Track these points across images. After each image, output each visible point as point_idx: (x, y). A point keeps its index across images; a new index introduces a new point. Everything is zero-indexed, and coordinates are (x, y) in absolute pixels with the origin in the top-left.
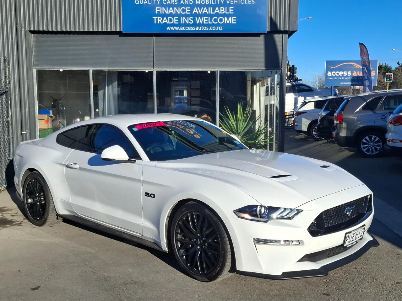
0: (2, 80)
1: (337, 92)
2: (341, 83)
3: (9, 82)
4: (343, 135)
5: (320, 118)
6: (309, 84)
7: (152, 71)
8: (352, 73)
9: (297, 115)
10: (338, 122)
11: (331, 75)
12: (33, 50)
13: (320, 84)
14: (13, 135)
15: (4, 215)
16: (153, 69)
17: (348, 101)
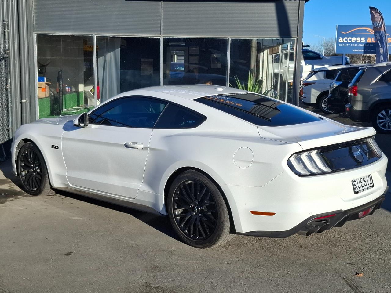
0: (1, 45)
1: (349, 60)
2: (354, 51)
3: (9, 47)
4: (358, 109)
5: (331, 90)
6: (314, 50)
7: (159, 38)
8: (366, 39)
9: (305, 86)
10: (352, 95)
11: (342, 42)
12: (34, 13)
13: (327, 50)
14: (12, 104)
15: (12, 186)
16: (161, 36)
17: (364, 71)
